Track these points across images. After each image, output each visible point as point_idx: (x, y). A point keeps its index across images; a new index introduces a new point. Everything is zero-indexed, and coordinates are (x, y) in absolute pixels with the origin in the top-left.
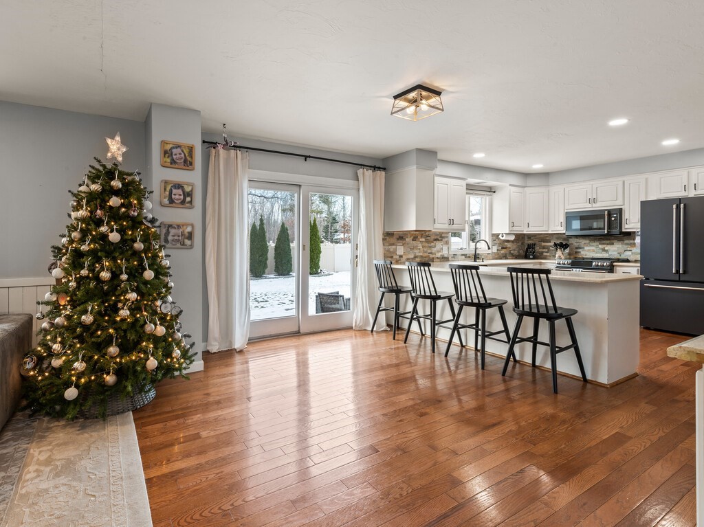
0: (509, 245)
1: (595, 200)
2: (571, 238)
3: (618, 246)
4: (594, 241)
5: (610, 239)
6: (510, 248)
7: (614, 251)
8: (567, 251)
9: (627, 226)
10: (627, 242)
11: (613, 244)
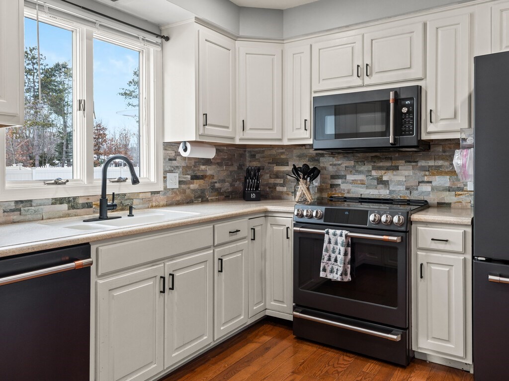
0: (209, 170)
1: (366, 70)
2: (322, 155)
3: (406, 173)
4: (363, 161)
5: (391, 159)
6: (212, 177)
7: (399, 183)
8: (316, 183)
9: (431, 128)
10: (422, 163)
11: (396, 168)
